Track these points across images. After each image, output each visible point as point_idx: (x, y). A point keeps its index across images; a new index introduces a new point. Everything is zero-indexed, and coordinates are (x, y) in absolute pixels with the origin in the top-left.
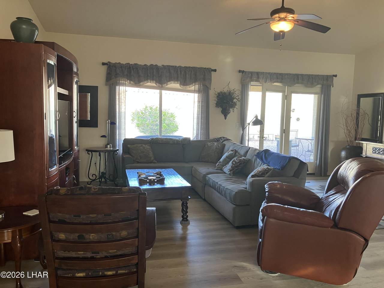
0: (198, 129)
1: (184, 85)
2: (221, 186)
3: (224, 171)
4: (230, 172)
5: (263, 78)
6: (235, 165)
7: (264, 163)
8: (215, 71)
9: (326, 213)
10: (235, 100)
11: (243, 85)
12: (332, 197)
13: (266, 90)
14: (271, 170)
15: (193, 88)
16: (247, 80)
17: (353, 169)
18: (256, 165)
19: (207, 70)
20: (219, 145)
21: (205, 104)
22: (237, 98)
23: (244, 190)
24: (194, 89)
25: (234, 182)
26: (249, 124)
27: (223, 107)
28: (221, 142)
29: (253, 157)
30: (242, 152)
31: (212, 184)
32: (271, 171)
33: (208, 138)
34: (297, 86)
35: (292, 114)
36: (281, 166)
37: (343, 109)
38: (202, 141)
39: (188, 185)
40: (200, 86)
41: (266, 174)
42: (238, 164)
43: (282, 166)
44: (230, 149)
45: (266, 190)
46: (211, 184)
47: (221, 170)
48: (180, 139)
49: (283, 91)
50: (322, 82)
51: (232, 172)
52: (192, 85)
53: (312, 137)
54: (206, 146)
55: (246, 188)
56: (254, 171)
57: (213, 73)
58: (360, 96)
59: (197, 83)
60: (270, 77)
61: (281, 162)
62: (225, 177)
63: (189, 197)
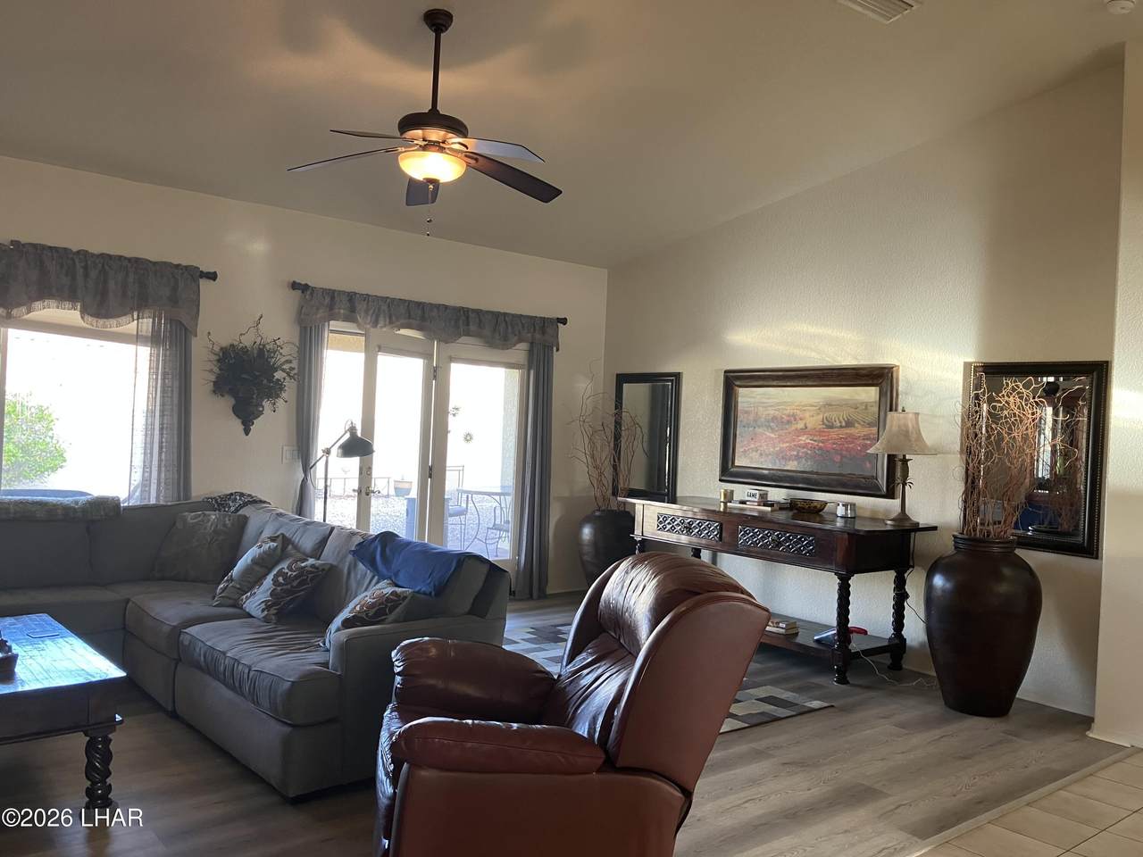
0: (147, 467)
1: (97, 315)
2: (239, 663)
3: (247, 610)
4: (266, 613)
5: (367, 311)
6: (285, 587)
7: (382, 578)
8: (213, 276)
9: (579, 726)
10: (278, 375)
11: (305, 328)
12: (590, 672)
13: (377, 349)
14: (405, 598)
15: (131, 326)
16: (318, 316)
17: (644, 587)
18: (353, 584)
19: (182, 274)
20: (227, 519)
21: (176, 384)
22: (284, 367)
23: (319, 672)
24: (135, 333)
25: (285, 646)
26: (328, 452)
27: (241, 395)
28: (232, 509)
29: (345, 557)
30: (307, 543)
31: (205, 657)
32: (407, 601)
33: (187, 496)
34: (467, 344)
35: (453, 423)
36: (435, 586)
37: (584, 411)
38: (163, 506)
39: (114, 671)
40: (160, 323)
41: (391, 612)
42: (295, 584)
43: (437, 583)
44: (267, 534)
45: (397, 670)
46: (202, 658)
47: (234, 606)
48: (77, 503)
49: (427, 356)
50: (529, 335)
51: (273, 611)
52: (128, 318)
53: (502, 487)
54: (178, 524)
55: (326, 665)
56: (351, 605)
57: (203, 283)
58: (622, 379)
59: (147, 313)
60: (389, 310)
61: (433, 571)
62: (253, 630)
63: (118, 718)
